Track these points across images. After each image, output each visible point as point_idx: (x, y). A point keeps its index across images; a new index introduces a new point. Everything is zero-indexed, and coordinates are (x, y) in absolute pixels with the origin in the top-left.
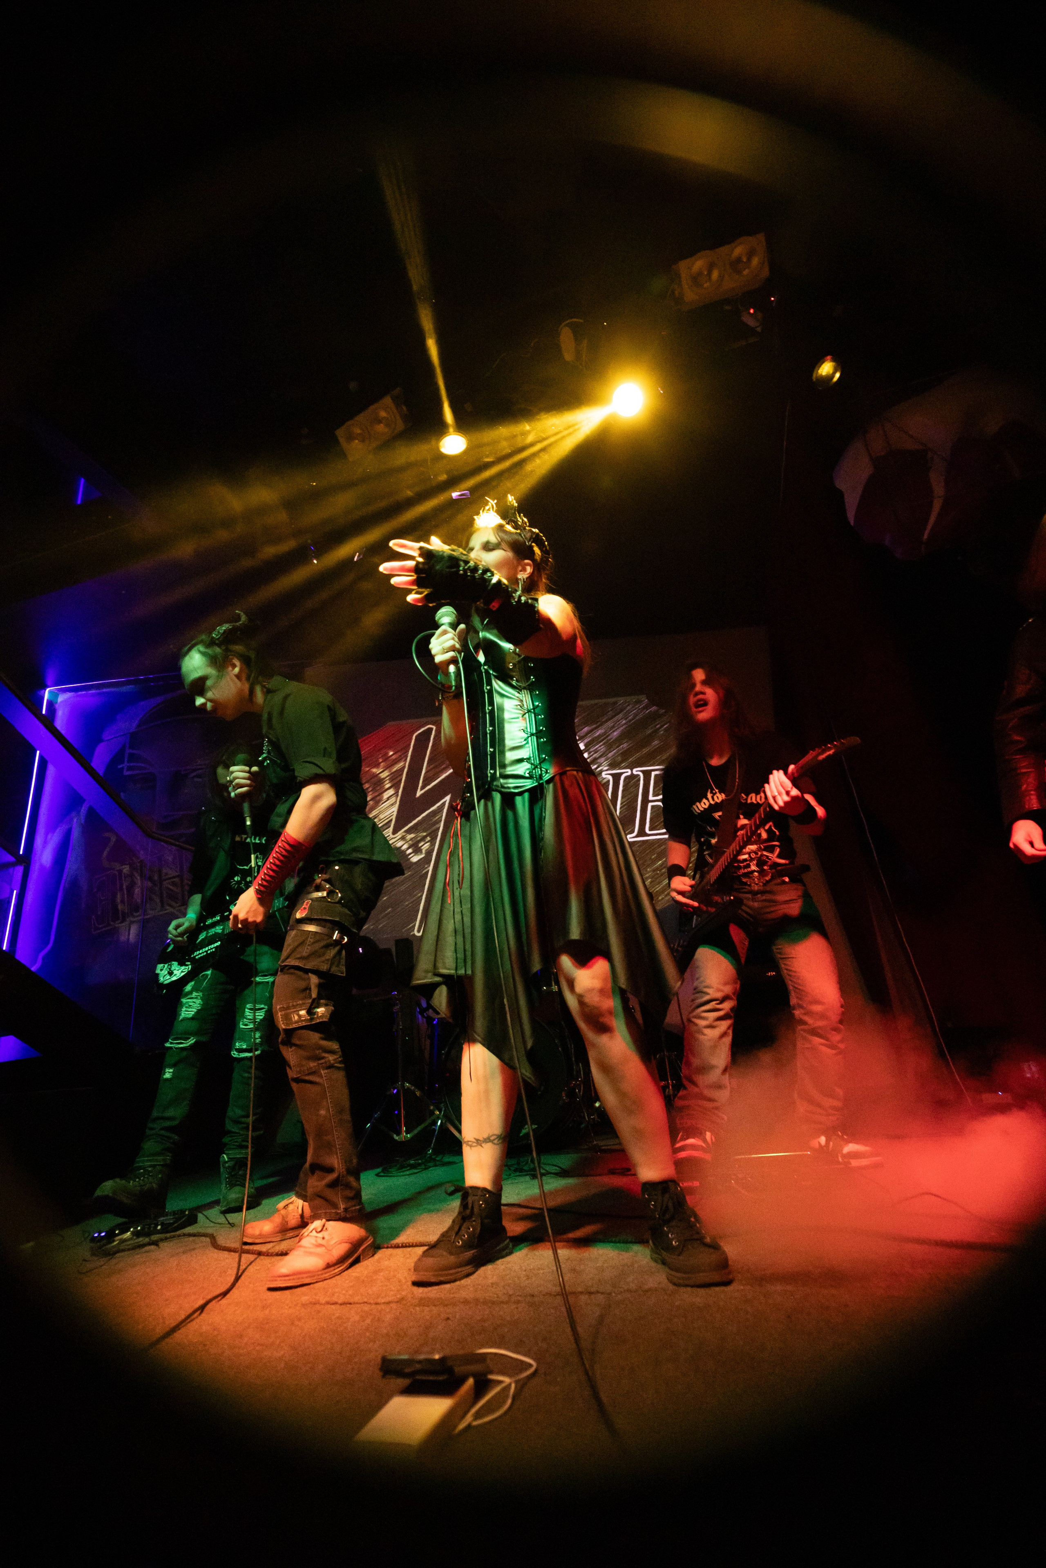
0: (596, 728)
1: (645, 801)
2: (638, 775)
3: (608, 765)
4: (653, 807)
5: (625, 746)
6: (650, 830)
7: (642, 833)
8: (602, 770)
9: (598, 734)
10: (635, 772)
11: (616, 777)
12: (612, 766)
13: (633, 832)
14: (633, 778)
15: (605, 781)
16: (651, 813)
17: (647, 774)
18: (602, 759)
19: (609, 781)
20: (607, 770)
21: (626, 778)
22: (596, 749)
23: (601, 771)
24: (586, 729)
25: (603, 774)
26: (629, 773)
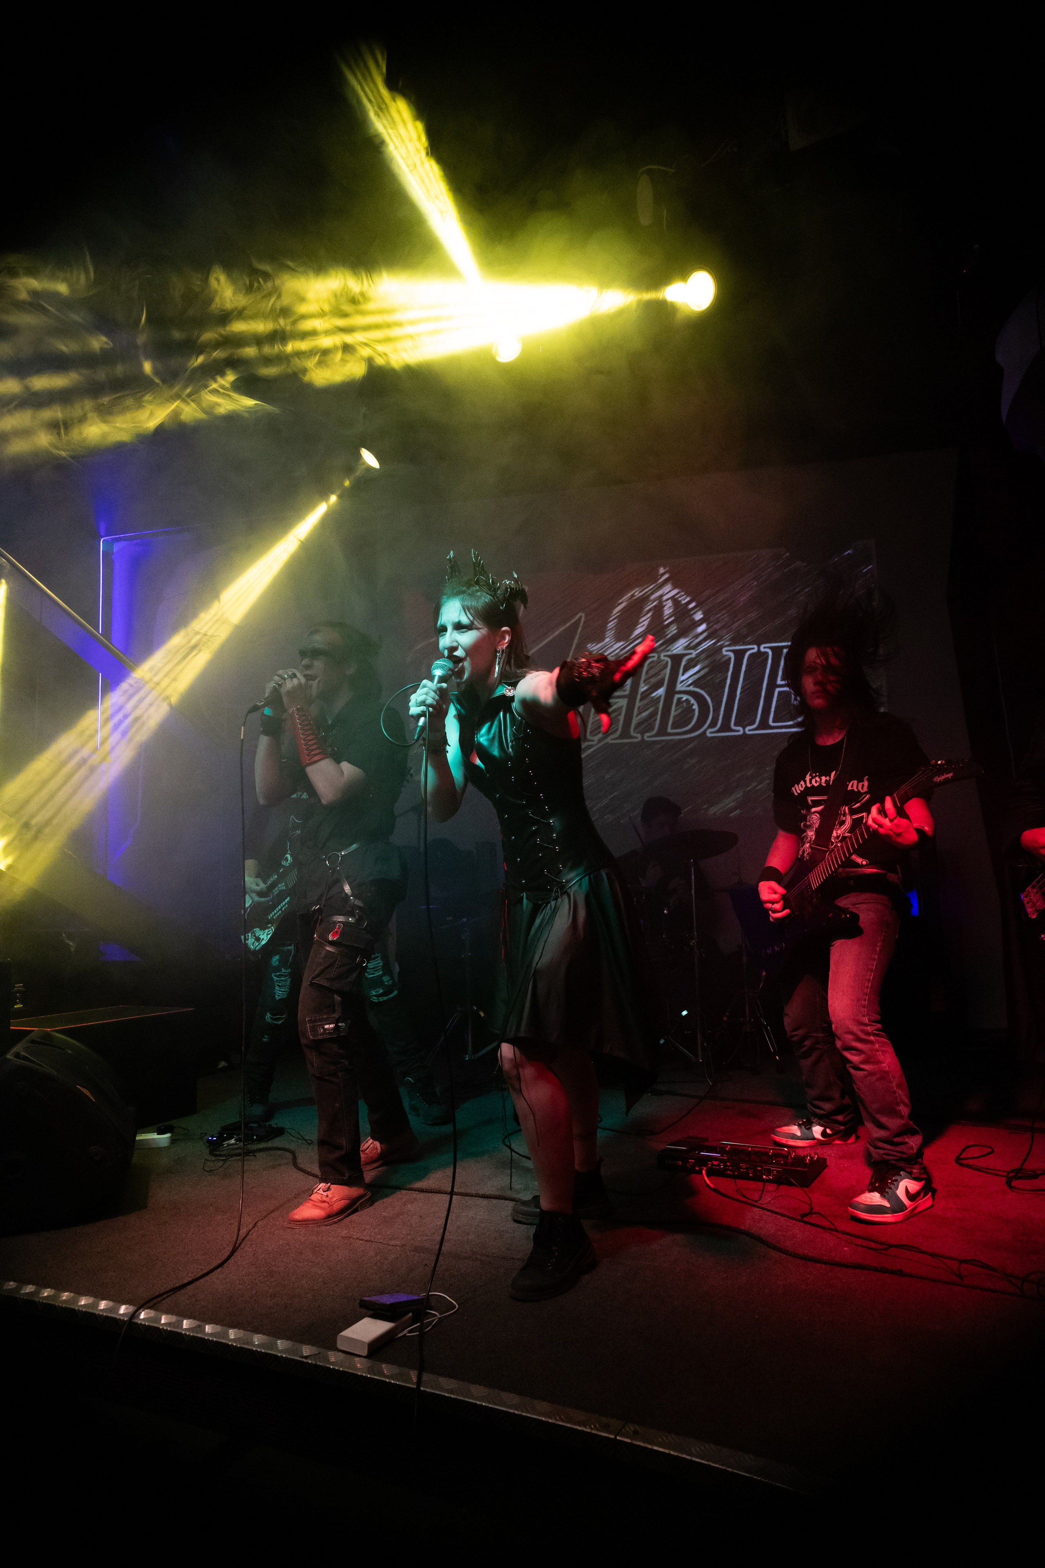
0: (718, 592)
1: (772, 685)
2: (767, 653)
3: (731, 639)
4: (780, 693)
5: (753, 615)
6: (774, 721)
7: (764, 724)
8: (722, 644)
9: (721, 599)
10: (762, 649)
11: (739, 654)
12: (735, 641)
13: (753, 723)
14: (759, 657)
15: (725, 659)
16: (777, 701)
17: (777, 651)
18: (725, 631)
19: (730, 658)
20: (728, 646)
21: (751, 655)
22: (720, 617)
23: (722, 647)
24: (707, 593)
25: (724, 649)
26: (755, 650)
